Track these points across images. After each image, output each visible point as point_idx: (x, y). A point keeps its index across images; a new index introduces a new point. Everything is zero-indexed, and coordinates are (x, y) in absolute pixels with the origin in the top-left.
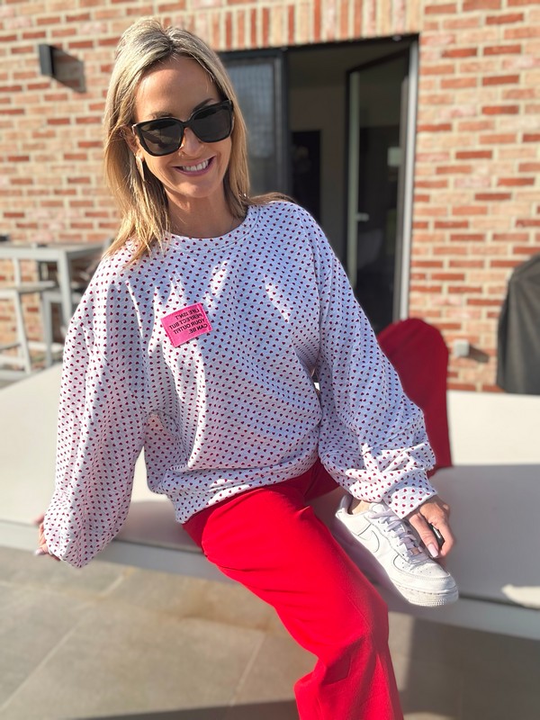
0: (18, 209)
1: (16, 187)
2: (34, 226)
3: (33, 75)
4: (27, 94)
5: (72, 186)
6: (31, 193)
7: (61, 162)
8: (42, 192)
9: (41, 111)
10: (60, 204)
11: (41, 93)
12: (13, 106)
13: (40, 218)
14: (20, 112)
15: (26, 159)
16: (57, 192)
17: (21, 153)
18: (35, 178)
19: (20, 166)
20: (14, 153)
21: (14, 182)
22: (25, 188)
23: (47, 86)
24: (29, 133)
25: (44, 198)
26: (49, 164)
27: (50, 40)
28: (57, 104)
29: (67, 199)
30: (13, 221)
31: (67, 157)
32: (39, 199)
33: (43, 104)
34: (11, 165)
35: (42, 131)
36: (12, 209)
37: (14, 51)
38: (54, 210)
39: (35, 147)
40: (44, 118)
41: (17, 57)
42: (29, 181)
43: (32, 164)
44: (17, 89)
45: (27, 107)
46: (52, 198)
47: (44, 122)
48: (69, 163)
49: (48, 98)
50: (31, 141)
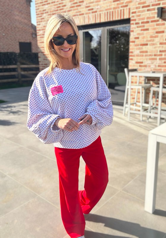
0: (141, 61)
1: (142, 54)
2: (145, 66)
3: (154, 17)
4: (151, 24)
5: (161, 53)
6: (146, 56)
7: (159, 45)
8: (150, 55)
9: (154, 29)
10: (156, 59)
11: (155, 23)
12: (145, 28)
13: (148, 64)
14: (147, 30)
15: (147, 45)
16: (155, 55)
17: (145, 43)
18: (148, 51)
19: (144, 47)
20: (143, 43)
21: (141, 52)
22: (144, 54)
23: (158, 21)
24: (149, 36)
25: (150, 57)
26: (154, 46)
27: (161, 6)
28: (160, 26)
29: (158, 57)
30: (138, 65)
31: (161, 44)
32: (148, 57)
33: (155, 27)
34: (141, 47)
35: (154, 35)
36: (139, 61)
37: (148, 10)
38: (153, 61)
39: (150, 41)
40: (155, 31)
41: (149, 12)
42: (147, 52)
43: (148, 46)
44: (148, 22)
45: (150, 28)
46: (153, 57)
47: (155, 33)
48: (161, 46)
49: (157, 25)
50: (149, 39)
